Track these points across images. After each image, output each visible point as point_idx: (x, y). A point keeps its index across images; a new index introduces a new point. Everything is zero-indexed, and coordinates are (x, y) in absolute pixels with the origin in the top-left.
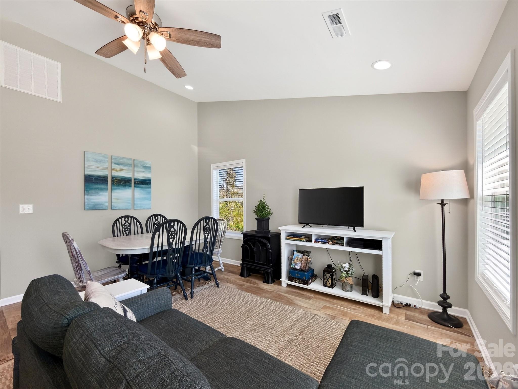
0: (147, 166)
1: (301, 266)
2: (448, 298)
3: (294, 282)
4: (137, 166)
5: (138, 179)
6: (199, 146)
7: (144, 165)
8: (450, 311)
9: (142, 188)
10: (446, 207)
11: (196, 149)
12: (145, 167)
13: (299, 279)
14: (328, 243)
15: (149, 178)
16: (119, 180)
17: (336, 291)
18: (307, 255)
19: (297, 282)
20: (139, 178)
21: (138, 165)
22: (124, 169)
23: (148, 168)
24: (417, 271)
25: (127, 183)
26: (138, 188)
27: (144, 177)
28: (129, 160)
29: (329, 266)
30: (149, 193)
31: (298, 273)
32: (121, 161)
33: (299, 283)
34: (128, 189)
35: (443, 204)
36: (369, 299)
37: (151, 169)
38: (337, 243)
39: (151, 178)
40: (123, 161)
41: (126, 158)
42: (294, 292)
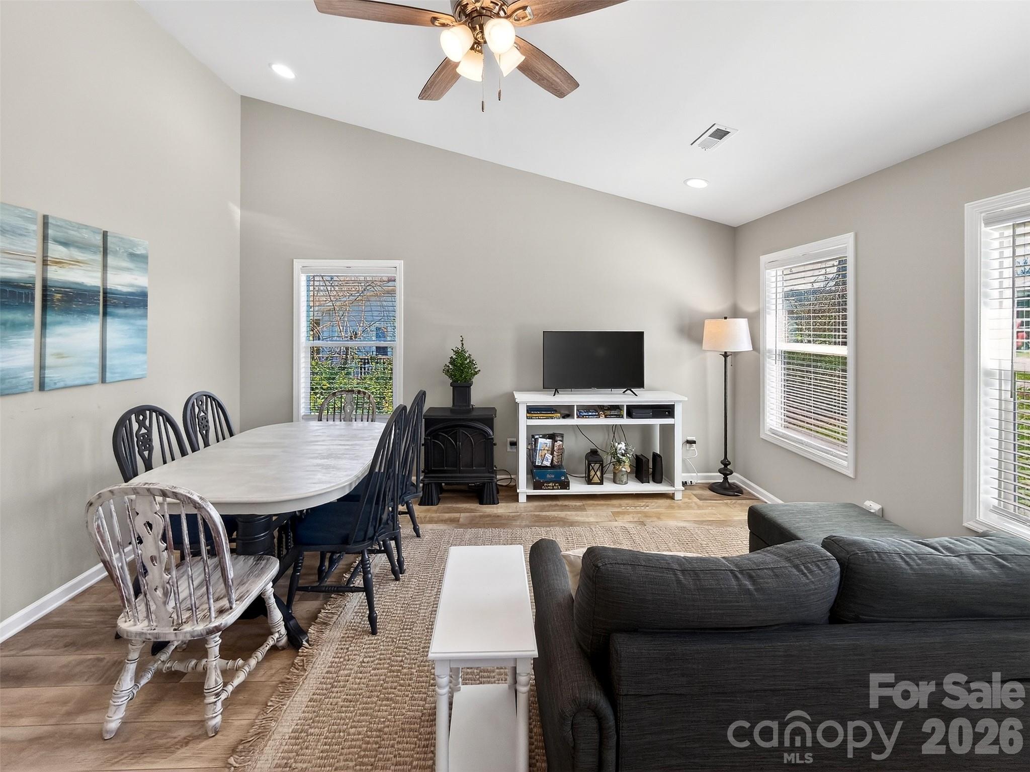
0: (138, 252)
1: (552, 460)
2: (730, 464)
3: (546, 489)
4: (115, 253)
5: (117, 290)
6: (243, 206)
7: (131, 251)
8: (731, 479)
9: (126, 316)
10: (729, 359)
11: (237, 212)
12: (133, 256)
13: (553, 482)
14: (599, 416)
15: (143, 287)
16: (65, 294)
17: (608, 488)
18: (561, 439)
19: (551, 488)
20: (120, 288)
21: (118, 249)
22: (80, 258)
23: (139, 259)
24: (690, 438)
25: (88, 304)
26: (117, 319)
27: (132, 286)
28: (94, 232)
29: (594, 453)
30: (142, 332)
31: (550, 473)
32: (74, 234)
33: (553, 489)
34: (92, 322)
35: (726, 355)
36: (650, 487)
37: (147, 263)
38: (612, 415)
39: (146, 288)
40: (78, 235)
41: (86, 227)
42: (551, 506)
